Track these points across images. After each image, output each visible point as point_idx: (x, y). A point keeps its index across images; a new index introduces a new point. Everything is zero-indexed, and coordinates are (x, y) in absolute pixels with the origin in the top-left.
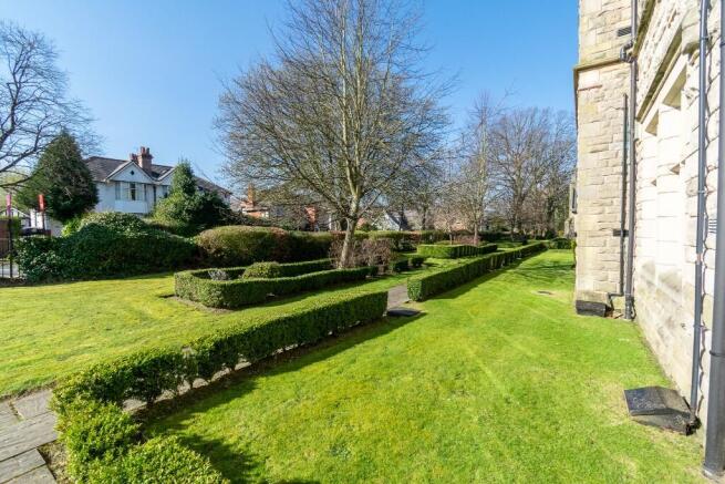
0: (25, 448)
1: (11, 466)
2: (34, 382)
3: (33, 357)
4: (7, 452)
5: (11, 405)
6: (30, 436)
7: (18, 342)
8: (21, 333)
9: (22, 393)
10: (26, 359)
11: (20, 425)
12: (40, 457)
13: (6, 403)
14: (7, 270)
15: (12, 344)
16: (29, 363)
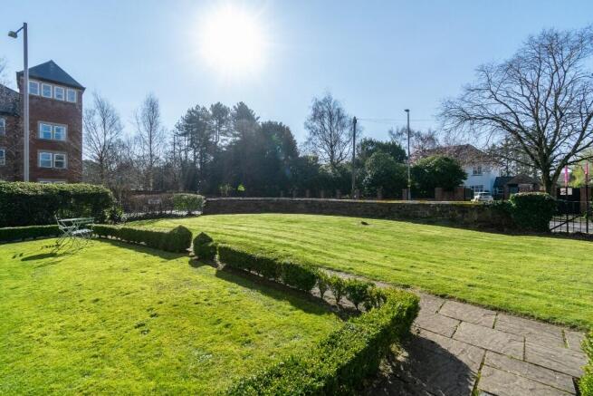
0: (564, 370)
1: (550, 376)
2: (584, 323)
3: (588, 303)
4: (550, 364)
5: (563, 332)
6: (569, 364)
7: (579, 286)
8: (583, 280)
9: (573, 327)
10: (582, 302)
11: (565, 351)
12: (573, 386)
13: (560, 329)
14: (584, 227)
15: (574, 286)
16: (584, 306)
